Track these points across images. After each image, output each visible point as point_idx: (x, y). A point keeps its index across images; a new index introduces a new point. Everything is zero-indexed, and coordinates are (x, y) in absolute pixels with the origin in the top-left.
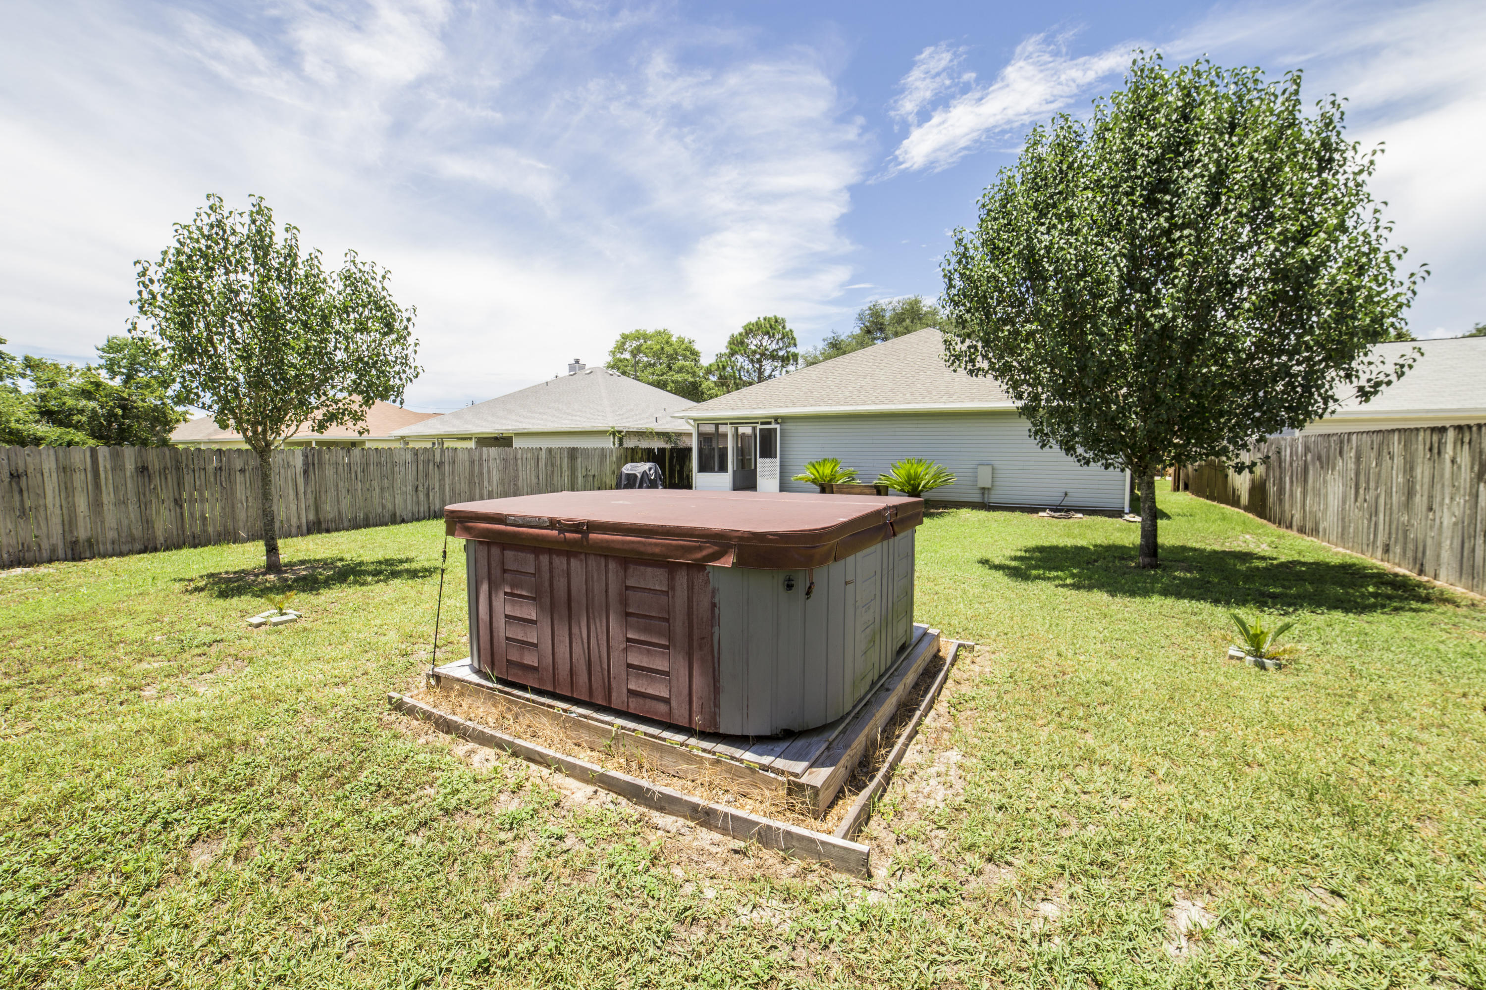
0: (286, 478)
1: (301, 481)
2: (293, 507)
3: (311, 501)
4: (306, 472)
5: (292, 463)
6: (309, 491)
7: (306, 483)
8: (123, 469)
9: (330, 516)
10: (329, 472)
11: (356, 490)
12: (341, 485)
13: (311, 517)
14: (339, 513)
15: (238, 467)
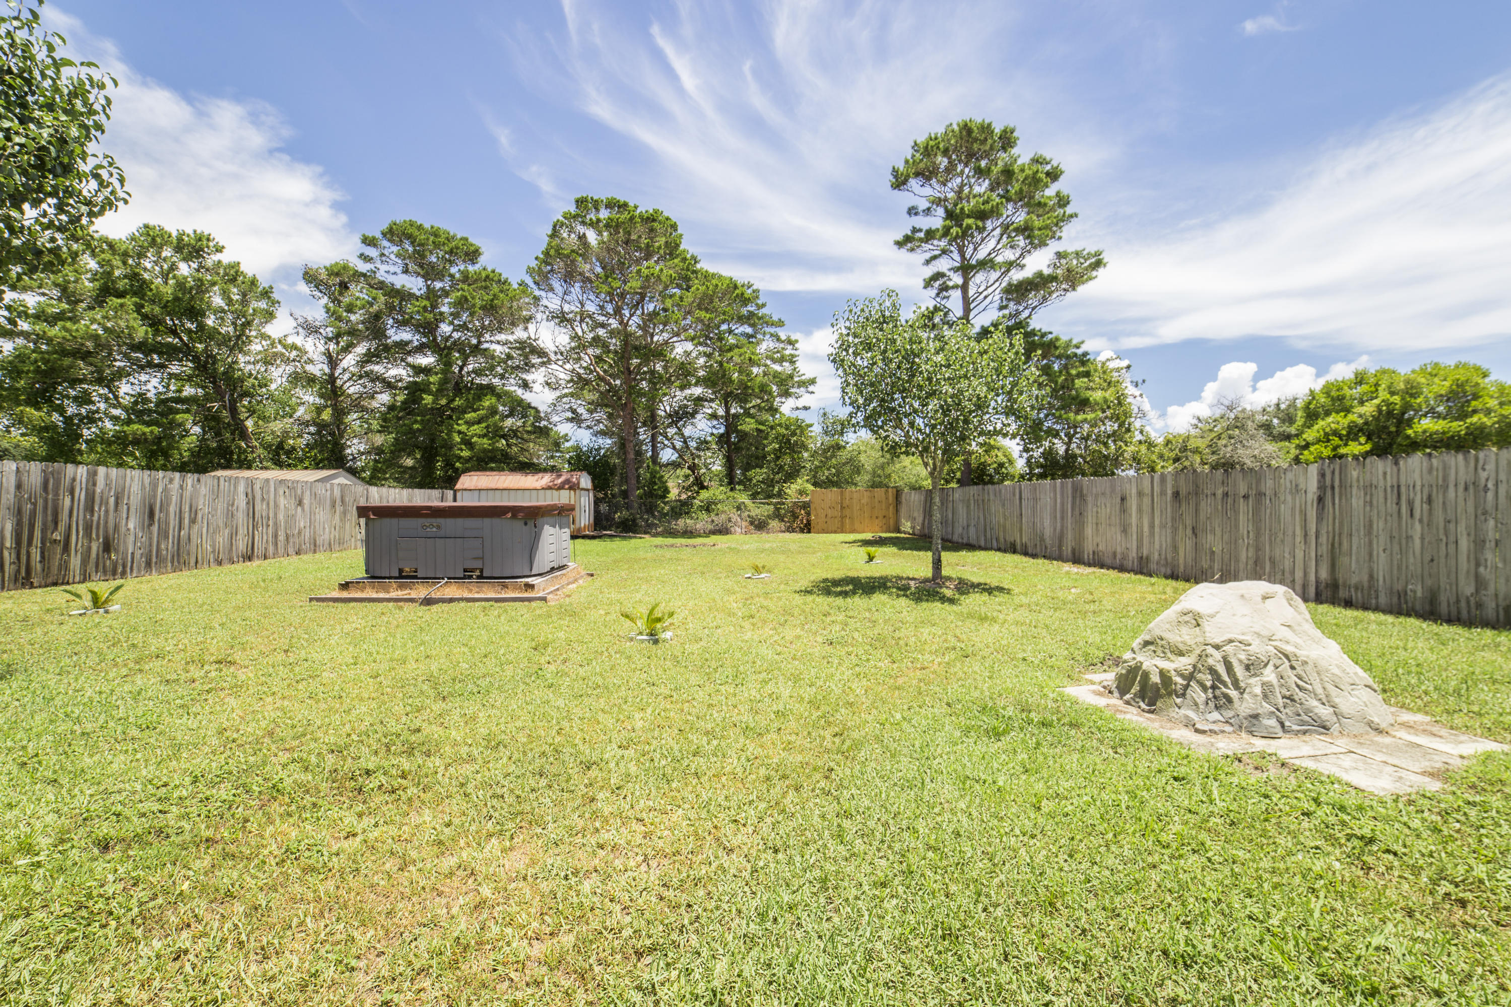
0: (1293, 509)
1: (1312, 514)
2: (1299, 554)
3: (1324, 549)
4: (1320, 499)
5: (1302, 486)
6: (1323, 532)
7: (1320, 518)
8: (1166, 495)
9: (1354, 580)
10: (1357, 501)
11: (1409, 538)
12: (1379, 525)
13: (1324, 574)
14: (1371, 577)
15: (1242, 493)
